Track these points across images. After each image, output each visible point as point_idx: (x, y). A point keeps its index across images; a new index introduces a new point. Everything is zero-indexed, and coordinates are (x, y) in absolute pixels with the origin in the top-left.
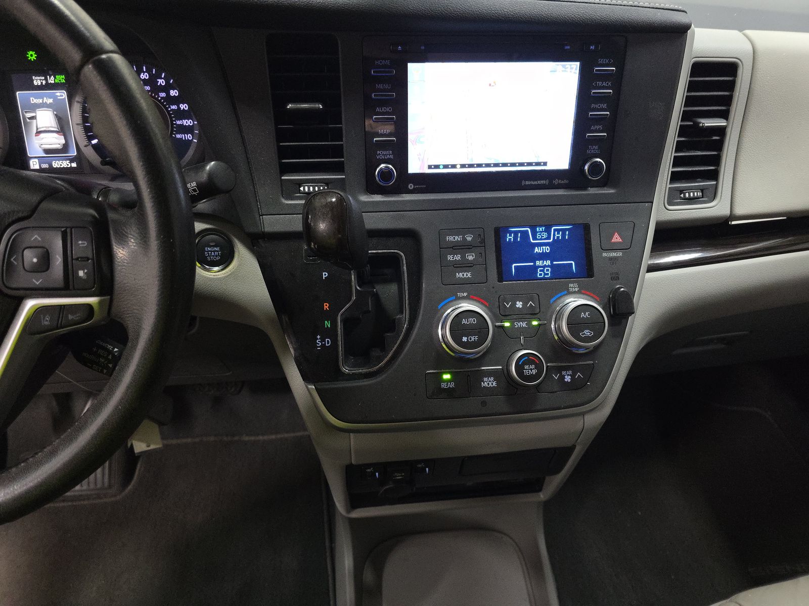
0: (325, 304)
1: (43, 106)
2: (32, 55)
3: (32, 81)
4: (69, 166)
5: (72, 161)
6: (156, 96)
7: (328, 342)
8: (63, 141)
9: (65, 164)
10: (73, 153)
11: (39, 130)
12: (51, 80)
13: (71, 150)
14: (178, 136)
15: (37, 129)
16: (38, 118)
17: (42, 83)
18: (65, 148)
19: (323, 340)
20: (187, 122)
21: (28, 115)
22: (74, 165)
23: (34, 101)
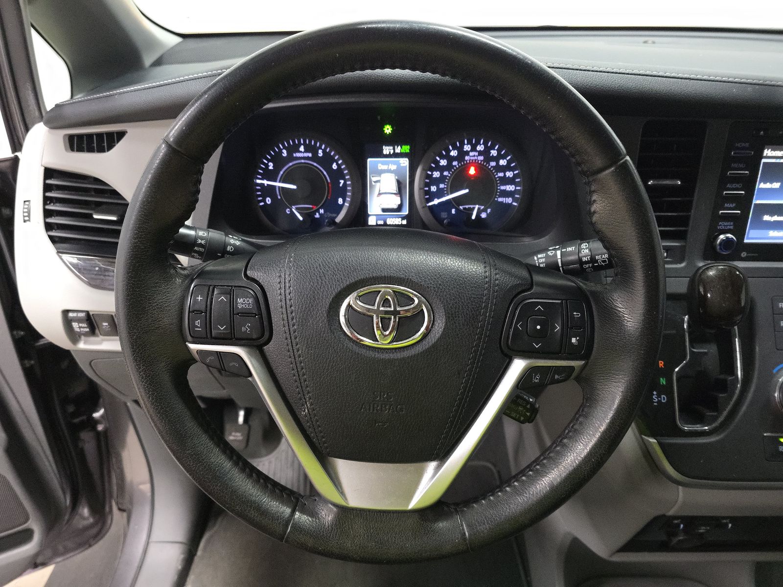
0: (660, 362)
1: (389, 171)
2: (388, 129)
3: (382, 150)
4: (400, 223)
5: (403, 218)
6: (487, 165)
7: (664, 398)
8: (399, 203)
9: (398, 221)
10: (405, 212)
11: (381, 192)
12: (398, 150)
13: (404, 209)
14: (500, 200)
15: (380, 191)
16: (381, 181)
17: (390, 152)
18: (400, 208)
19: (659, 396)
20: (510, 188)
21: (374, 179)
22: (405, 222)
23: (381, 167)
